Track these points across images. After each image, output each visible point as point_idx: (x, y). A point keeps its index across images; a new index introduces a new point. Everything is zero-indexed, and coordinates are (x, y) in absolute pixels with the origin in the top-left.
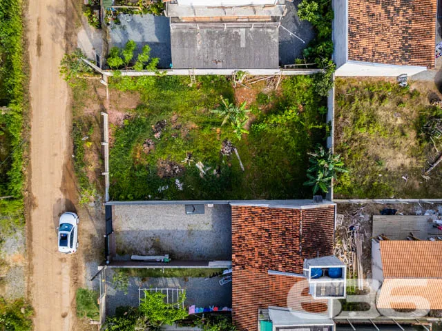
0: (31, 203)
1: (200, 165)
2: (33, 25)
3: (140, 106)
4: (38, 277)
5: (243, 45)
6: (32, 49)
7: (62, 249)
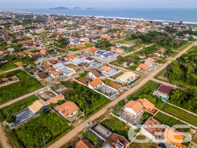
0: (88, 119)
1: (113, 129)
2: (107, 106)
3: (112, 119)
4: (79, 126)
5: (130, 119)
6: (105, 107)
7: (87, 124)
